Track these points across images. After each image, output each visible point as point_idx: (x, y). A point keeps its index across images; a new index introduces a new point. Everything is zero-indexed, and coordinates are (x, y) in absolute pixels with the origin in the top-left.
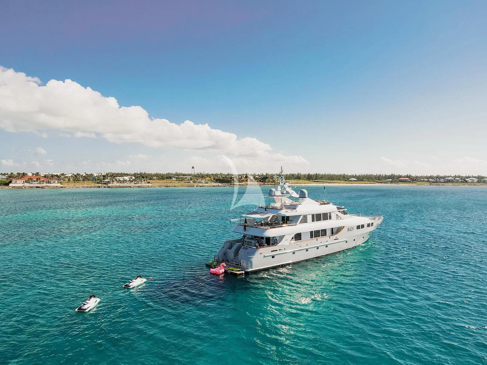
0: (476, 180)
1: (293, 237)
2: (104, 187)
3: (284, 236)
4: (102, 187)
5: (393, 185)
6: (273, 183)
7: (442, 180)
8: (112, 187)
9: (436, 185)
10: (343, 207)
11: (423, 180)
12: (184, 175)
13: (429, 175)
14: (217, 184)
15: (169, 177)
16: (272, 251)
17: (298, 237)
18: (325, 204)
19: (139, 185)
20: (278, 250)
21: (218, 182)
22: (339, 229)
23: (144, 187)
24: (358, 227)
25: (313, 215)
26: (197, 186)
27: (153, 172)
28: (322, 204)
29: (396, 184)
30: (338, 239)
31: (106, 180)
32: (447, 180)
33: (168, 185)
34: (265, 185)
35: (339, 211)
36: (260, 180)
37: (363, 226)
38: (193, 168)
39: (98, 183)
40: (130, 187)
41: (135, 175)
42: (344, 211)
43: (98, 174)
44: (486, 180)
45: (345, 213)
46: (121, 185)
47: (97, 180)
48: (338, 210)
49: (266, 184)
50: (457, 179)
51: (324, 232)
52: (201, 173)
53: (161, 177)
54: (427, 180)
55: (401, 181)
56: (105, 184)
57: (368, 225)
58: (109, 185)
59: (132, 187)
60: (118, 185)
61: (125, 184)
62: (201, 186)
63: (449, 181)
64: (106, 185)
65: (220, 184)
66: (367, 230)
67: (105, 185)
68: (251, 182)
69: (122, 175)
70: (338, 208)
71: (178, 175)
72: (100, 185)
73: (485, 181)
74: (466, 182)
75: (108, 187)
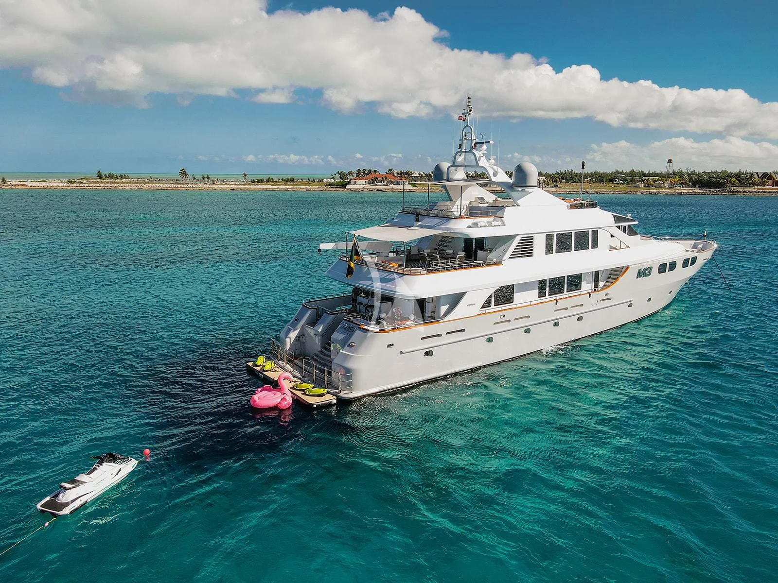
1: (490, 297)
3: (463, 294)
10: (629, 216)
16: (423, 338)
17: (504, 295)
18: (582, 206)
20: (444, 334)
22: (615, 273)
24: (662, 268)
25: (549, 237)
28: (573, 207)
30: (610, 299)
35: (619, 227)
37: (673, 266)
42: (628, 225)
45: (631, 231)
48: (615, 223)
51: (575, 282)
57: (685, 264)
66: (683, 275)
70: (618, 219)
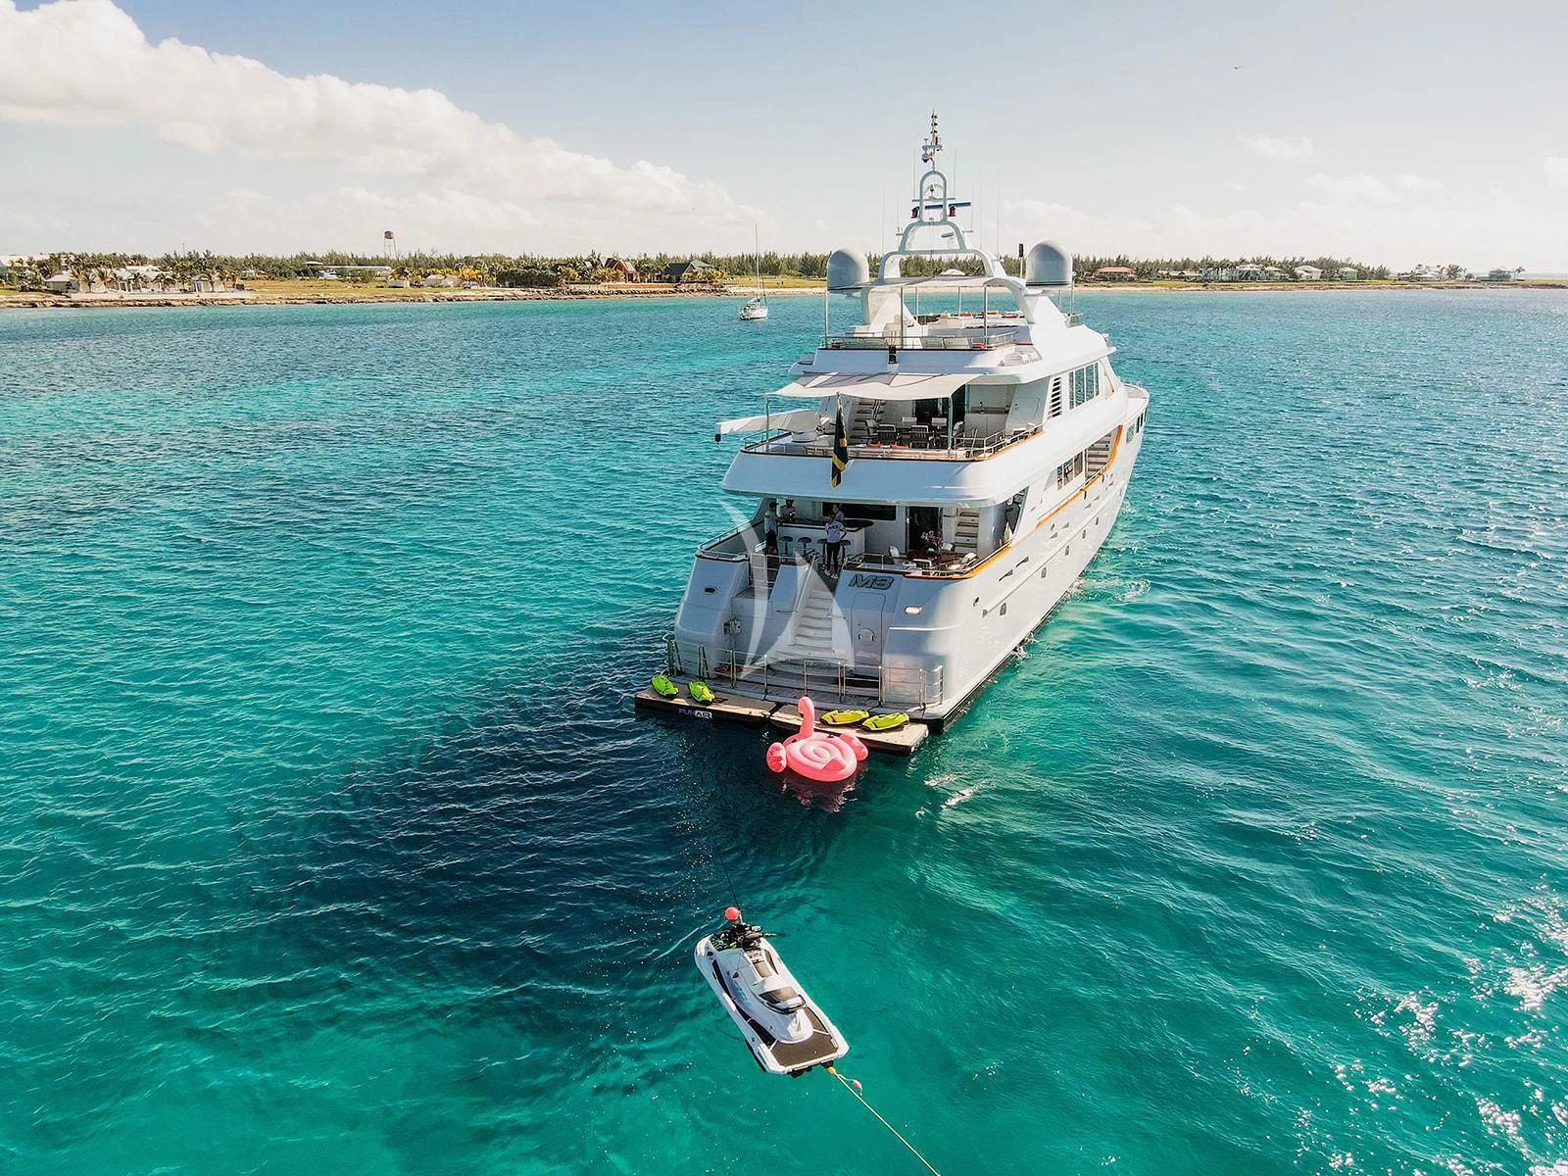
0: (1316, 273)
2: (56, 305)
3: (1027, 491)
4: (47, 304)
5: (1094, 289)
6: (707, 287)
7: (1224, 274)
8: (89, 304)
9: (1222, 289)
11: (1165, 272)
12: (361, 262)
13: (1178, 259)
14: (508, 292)
15: (306, 269)
16: (1000, 580)
19: (204, 296)
20: (1014, 569)
21: (507, 283)
23: (227, 303)
26: (436, 300)
27: (239, 253)
29: (1102, 288)
31: (56, 278)
32: (1241, 275)
33: (322, 296)
34: (681, 291)
36: (660, 276)
38: (388, 235)
39: (23, 289)
40: (169, 304)
41: (167, 262)
43: (15, 259)
44: (1346, 273)
46: (127, 296)
47: (15, 280)
49: (683, 287)
50: (1270, 268)
52: (422, 257)
53: (276, 270)
54: (1176, 274)
55: (1104, 278)
56: (57, 293)
58: (75, 297)
59: (176, 303)
60: (113, 295)
61: (144, 294)
62: (451, 300)
63: (1246, 277)
64: (62, 298)
65: (517, 291)
67: (56, 298)
68: (630, 283)
69: (119, 262)
71: (337, 261)
72: (32, 297)
73: (1344, 275)
74: (1295, 278)
75: (72, 306)
